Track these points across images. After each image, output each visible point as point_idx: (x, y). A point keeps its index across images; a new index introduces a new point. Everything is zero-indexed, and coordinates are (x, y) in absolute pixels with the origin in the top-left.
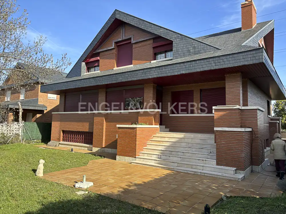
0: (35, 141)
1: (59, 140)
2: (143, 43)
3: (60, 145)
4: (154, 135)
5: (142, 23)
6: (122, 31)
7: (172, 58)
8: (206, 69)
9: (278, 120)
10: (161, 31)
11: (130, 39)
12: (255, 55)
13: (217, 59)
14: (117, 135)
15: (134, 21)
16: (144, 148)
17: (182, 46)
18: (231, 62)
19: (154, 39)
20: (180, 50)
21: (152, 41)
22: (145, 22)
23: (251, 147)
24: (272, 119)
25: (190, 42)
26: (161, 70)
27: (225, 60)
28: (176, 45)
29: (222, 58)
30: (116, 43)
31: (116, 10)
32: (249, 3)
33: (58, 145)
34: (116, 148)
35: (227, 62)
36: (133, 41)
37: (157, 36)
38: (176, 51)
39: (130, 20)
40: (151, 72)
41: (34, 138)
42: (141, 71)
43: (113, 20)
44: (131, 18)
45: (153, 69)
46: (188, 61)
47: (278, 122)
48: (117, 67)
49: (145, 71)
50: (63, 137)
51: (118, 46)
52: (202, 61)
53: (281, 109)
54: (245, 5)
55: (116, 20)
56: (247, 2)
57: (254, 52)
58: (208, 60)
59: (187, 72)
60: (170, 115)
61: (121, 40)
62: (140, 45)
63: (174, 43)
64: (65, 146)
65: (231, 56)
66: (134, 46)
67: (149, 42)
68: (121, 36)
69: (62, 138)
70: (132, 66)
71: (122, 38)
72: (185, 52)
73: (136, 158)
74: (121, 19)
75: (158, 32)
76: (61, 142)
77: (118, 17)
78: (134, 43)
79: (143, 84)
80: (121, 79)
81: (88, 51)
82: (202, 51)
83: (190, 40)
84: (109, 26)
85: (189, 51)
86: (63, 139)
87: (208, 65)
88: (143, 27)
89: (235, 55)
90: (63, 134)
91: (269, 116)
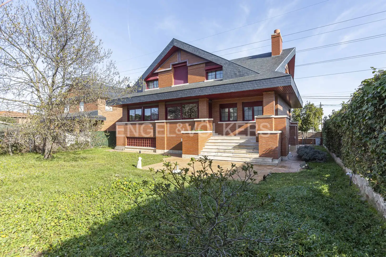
0: (101, 146)
1: (124, 145)
2: (196, 66)
3: (125, 149)
4: (209, 139)
5: (196, 51)
6: (178, 56)
7: (222, 79)
8: (251, 89)
9: (297, 124)
10: (213, 57)
11: (186, 62)
12: (285, 80)
13: (258, 81)
14: (182, 139)
15: (190, 48)
16: (203, 148)
17: (230, 69)
18: (268, 84)
19: (206, 63)
20: (229, 73)
21: (204, 65)
22: (199, 50)
23: (282, 143)
24: (291, 124)
25: (236, 67)
26: (215, 89)
27: (264, 83)
28: (225, 69)
29: (262, 81)
30: (173, 65)
31: (174, 39)
32: (277, 35)
33: (124, 149)
34: (181, 149)
35: (266, 84)
36: (188, 64)
37: (209, 61)
38: (225, 74)
39: (186, 48)
40: (207, 90)
41: (101, 144)
42: (198, 89)
43: (172, 47)
44: (188, 46)
45: (208, 88)
46: (237, 83)
47: (296, 125)
48: (175, 85)
49: (201, 89)
50: (128, 142)
51: (174, 68)
52: (247, 83)
53: (298, 115)
54: (274, 36)
55: (174, 47)
56: (276, 34)
57: (285, 78)
58: (252, 82)
59: (236, 91)
60: (219, 123)
61: (177, 63)
62: (194, 67)
63: (223, 67)
64: (130, 149)
65: (268, 80)
66: (189, 68)
67: (202, 65)
68: (178, 59)
69: (126, 143)
70: (188, 84)
71: (178, 61)
72: (232, 75)
73: (198, 155)
74: (178, 46)
75: (210, 59)
76: (127, 147)
77: (175, 44)
78: (189, 66)
79: (198, 99)
80: (181, 95)
81: (148, 71)
82: (246, 75)
83: (237, 65)
84: (167, 51)
85: (235, 74)
86: (128, 144)
87: (252, 86)
88: (197, 53)
89: (272, 79)
90: (128, 140)
91: (290, 121)
